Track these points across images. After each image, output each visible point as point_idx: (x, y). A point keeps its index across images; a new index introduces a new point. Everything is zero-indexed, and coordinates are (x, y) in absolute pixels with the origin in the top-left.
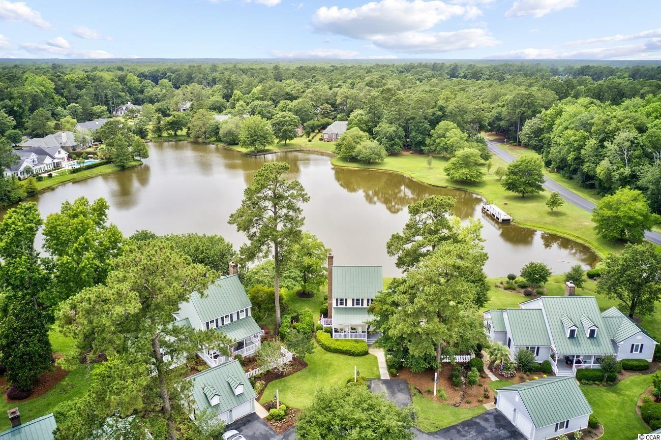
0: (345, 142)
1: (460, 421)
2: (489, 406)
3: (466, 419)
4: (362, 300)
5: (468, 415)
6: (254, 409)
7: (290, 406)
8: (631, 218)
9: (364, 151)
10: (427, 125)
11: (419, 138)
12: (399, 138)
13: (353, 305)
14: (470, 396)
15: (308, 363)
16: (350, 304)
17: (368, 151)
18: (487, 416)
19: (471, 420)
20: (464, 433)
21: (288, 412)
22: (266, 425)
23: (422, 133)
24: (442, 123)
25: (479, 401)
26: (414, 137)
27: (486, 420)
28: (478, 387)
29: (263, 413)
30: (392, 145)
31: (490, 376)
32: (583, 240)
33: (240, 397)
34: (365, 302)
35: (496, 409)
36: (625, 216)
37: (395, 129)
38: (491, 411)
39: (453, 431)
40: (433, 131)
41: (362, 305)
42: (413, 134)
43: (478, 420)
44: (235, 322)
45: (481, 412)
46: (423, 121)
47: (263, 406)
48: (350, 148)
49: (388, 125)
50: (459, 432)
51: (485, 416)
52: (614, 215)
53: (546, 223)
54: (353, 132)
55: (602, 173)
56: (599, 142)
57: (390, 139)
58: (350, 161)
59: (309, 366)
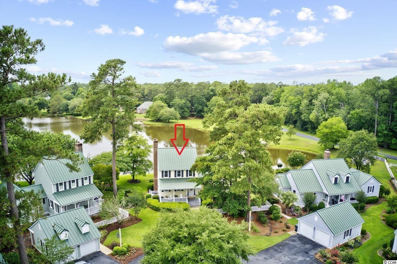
0: (152, 110)
1: (275, 244)
2: (292, 233)
3: (278, 242)
4: (183, 171)
5: (279, 240)
6: (99, 248)
7: (130, 245)
8: (339, 132)
9: (165, 113)
10: (204, 100)
11: (200, 107)
12: (187, 108)
13: (175, 176)
14: (275, 229)
15: (142, 219)
16: (173, 176)
17: (168, 113)
18: (293, 238)
19: (282, 242)
20: (280, 250)
21: (130, 249)
22: (112, 259)
23: (201, 105)
24: (214, 98)
25: (284, 231)
26: (196, 107)
27: (294, 241)
28: (280, 223)
29: (107, 251)
30: (183, 112)
31: (285, 217)
32: (312, 151)
33: (87, 236)
34: (185, 173)
35: (298, 234)
36: (336, 131)
37: (185, 102)
38: (295, 235)
39: (271, 250)
40: (208, 103)
41: (183, 176)
42: (196, 105)
43: (287, 242)
44: (80, 187)
45: (287, 236)
46: (201, 97)
47: (108, 246)
48: (156, 113)
49: (180, 100)
50: (275, 250)
51: (291, 238)
52: (330, 131)
53: (289, 145)
54: (157, 103)
55: (313, 118)
56: (309, 102)
57: (181, 108)
58: (156, 122)
59: (143, 221)
